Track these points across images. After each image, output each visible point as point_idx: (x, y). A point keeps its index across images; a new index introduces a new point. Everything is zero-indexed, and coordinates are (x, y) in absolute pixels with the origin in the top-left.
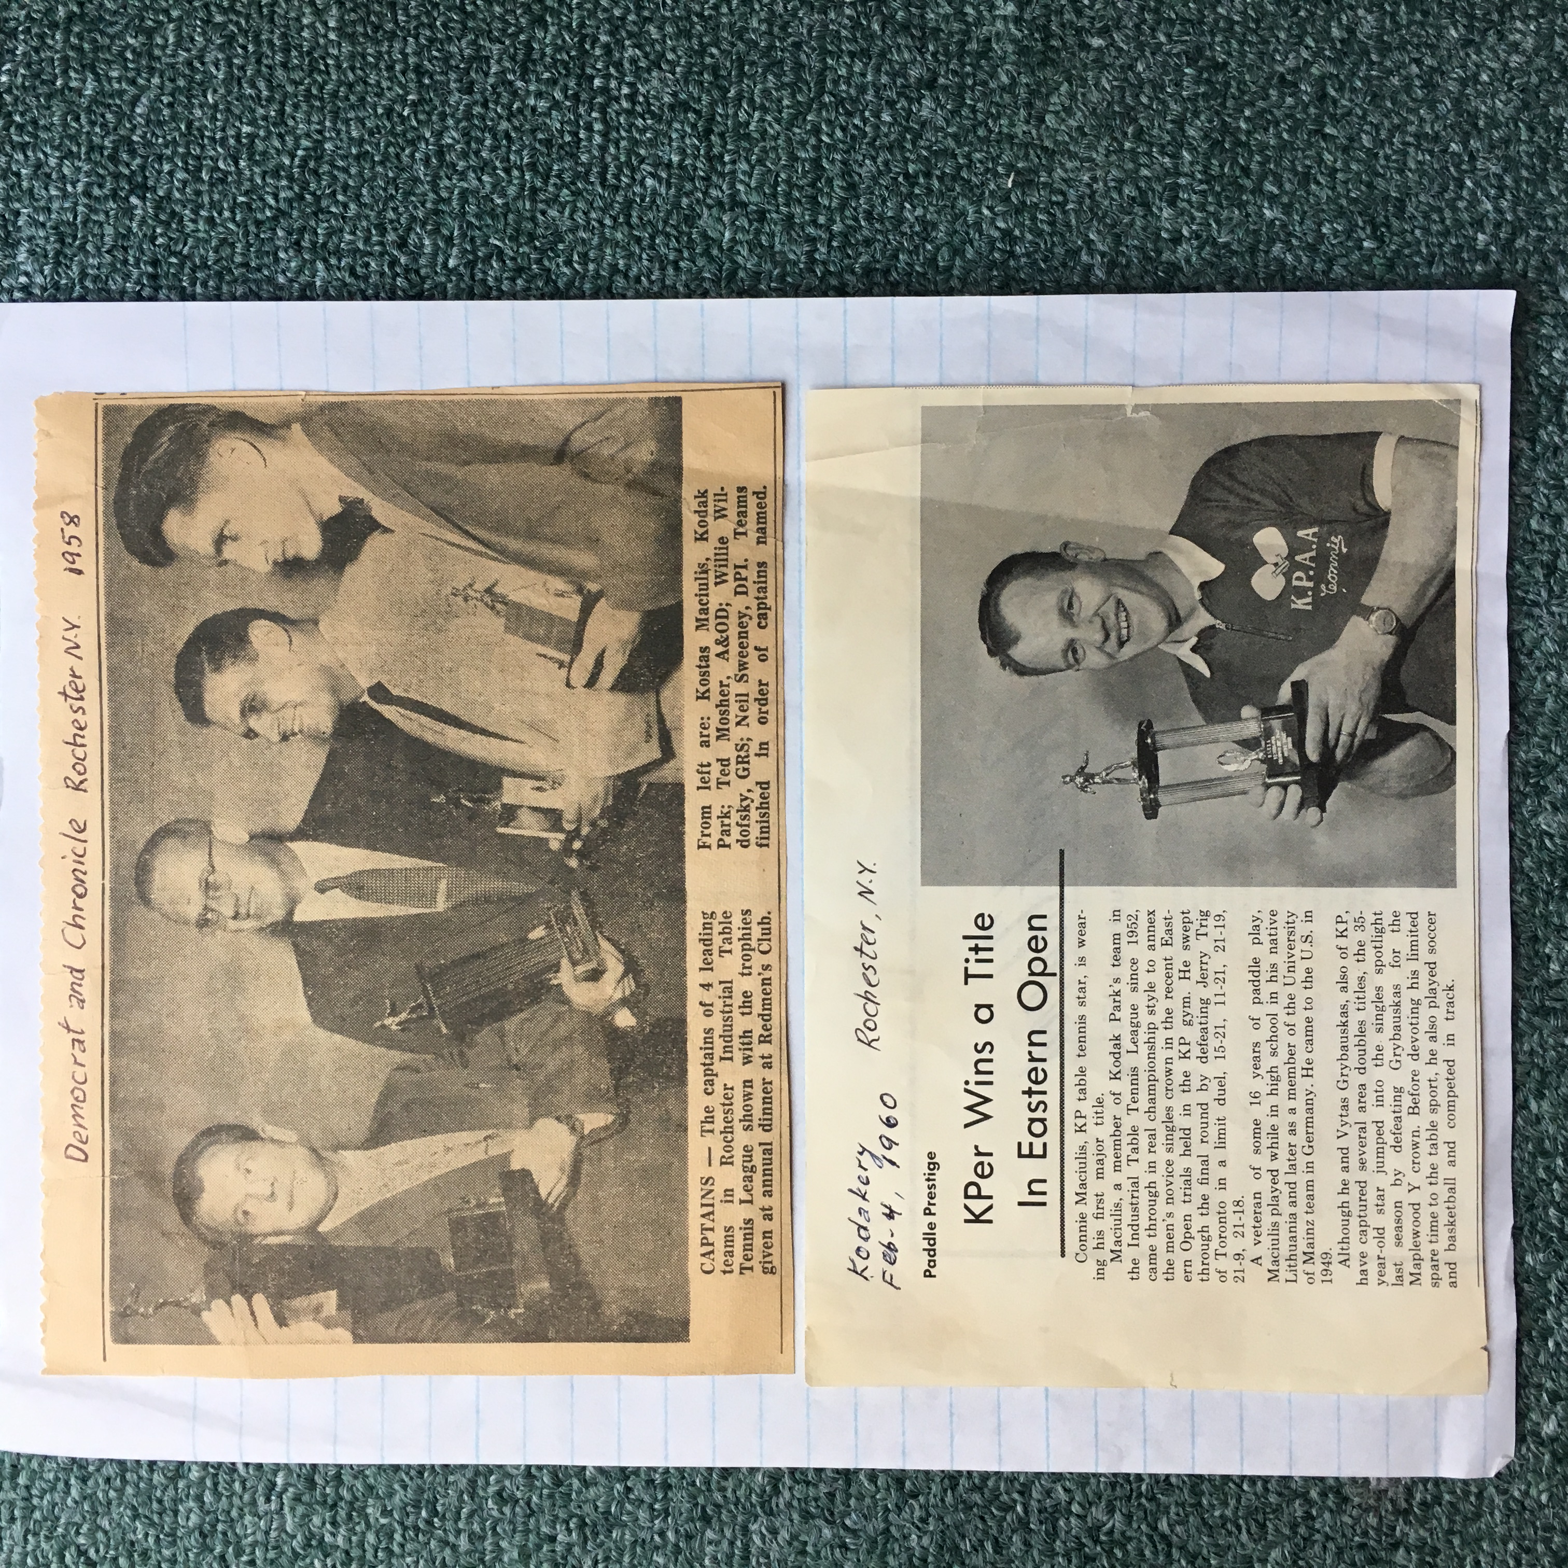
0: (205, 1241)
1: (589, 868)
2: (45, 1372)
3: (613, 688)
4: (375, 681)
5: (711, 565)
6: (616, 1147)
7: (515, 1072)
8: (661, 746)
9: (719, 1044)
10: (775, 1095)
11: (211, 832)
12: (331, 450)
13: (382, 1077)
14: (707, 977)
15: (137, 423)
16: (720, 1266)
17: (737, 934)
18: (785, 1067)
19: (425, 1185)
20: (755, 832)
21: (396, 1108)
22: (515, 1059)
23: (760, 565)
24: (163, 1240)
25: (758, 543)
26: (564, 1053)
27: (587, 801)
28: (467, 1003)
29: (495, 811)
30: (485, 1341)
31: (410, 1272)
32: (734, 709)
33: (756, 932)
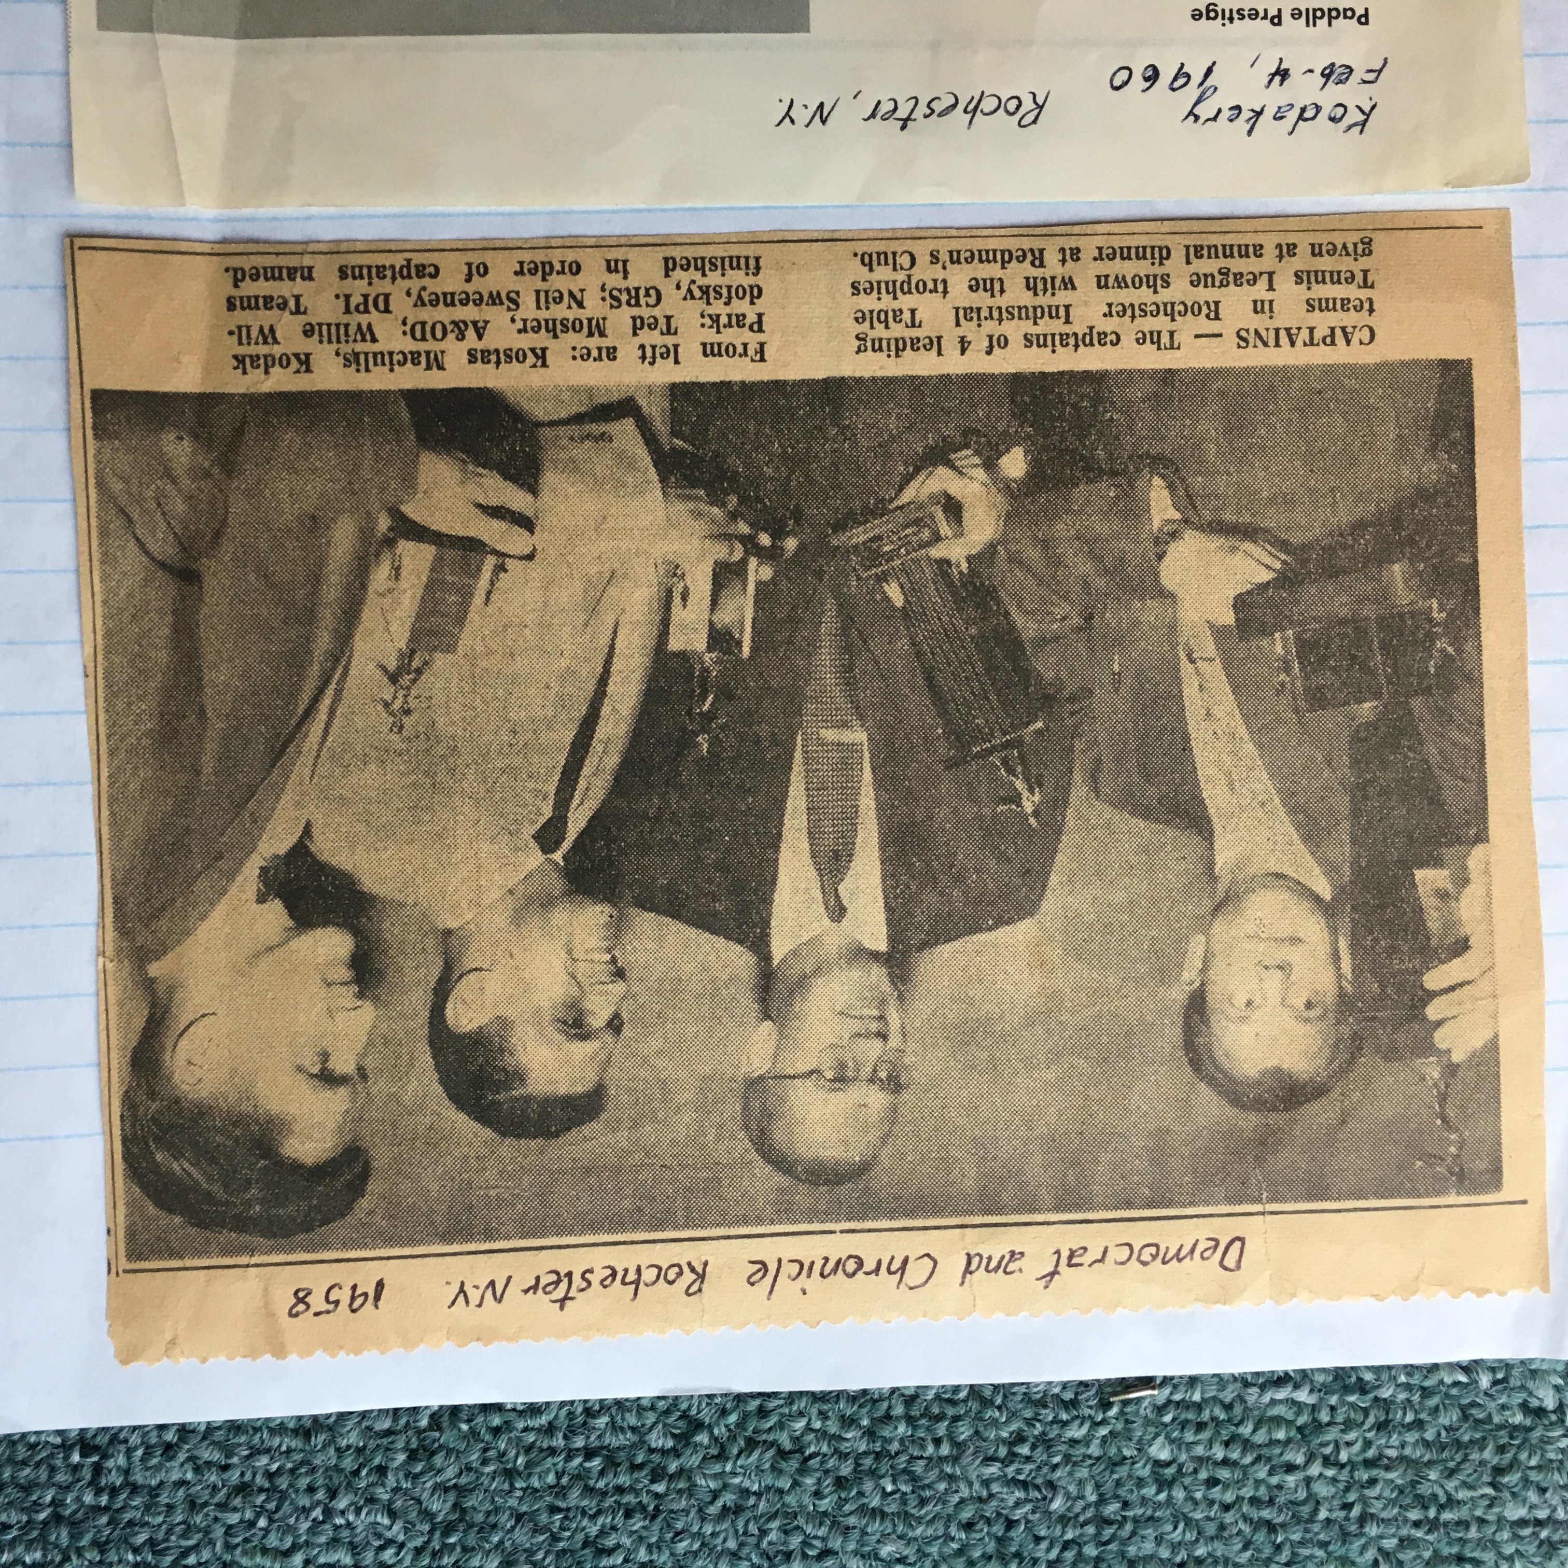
0: (1352, 1061)
1: (798, 521)
2: (1545, 1288)
3: (534, 491)
4: (532, 844)
5: (346, 348)
6: (1198, 473)
7: (1096, 621)
8: (617, 418)
9: (1046, 326)
10: (1117, 242)
11: (761, 1078)
12: (185, 918)
13: (1108, 812)
14: (950, 346)
15: (152, 1209)
16: (1362, 318)
17: (887, 302)
18: (1076, 230)
19: (1260, 746)
20: (738, 278)
21: (1152, 791)
22: (1076, 621)
23: (343, 273)
24: (1352, 1124)
25: (311, 278)
26: (1068, 552)
27: (700, 527)
28: (998, 694)
29: (719, 662)
30: (1480, 653)
31: (1384, 765)
32: (559, 312)
33: (883, 273)
